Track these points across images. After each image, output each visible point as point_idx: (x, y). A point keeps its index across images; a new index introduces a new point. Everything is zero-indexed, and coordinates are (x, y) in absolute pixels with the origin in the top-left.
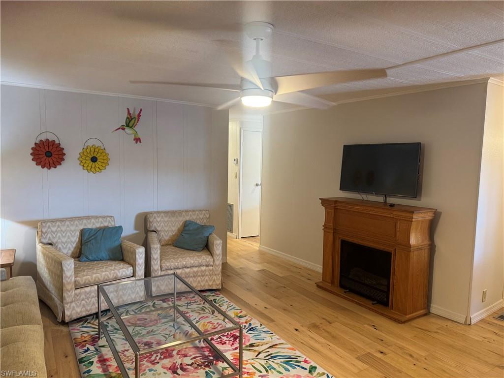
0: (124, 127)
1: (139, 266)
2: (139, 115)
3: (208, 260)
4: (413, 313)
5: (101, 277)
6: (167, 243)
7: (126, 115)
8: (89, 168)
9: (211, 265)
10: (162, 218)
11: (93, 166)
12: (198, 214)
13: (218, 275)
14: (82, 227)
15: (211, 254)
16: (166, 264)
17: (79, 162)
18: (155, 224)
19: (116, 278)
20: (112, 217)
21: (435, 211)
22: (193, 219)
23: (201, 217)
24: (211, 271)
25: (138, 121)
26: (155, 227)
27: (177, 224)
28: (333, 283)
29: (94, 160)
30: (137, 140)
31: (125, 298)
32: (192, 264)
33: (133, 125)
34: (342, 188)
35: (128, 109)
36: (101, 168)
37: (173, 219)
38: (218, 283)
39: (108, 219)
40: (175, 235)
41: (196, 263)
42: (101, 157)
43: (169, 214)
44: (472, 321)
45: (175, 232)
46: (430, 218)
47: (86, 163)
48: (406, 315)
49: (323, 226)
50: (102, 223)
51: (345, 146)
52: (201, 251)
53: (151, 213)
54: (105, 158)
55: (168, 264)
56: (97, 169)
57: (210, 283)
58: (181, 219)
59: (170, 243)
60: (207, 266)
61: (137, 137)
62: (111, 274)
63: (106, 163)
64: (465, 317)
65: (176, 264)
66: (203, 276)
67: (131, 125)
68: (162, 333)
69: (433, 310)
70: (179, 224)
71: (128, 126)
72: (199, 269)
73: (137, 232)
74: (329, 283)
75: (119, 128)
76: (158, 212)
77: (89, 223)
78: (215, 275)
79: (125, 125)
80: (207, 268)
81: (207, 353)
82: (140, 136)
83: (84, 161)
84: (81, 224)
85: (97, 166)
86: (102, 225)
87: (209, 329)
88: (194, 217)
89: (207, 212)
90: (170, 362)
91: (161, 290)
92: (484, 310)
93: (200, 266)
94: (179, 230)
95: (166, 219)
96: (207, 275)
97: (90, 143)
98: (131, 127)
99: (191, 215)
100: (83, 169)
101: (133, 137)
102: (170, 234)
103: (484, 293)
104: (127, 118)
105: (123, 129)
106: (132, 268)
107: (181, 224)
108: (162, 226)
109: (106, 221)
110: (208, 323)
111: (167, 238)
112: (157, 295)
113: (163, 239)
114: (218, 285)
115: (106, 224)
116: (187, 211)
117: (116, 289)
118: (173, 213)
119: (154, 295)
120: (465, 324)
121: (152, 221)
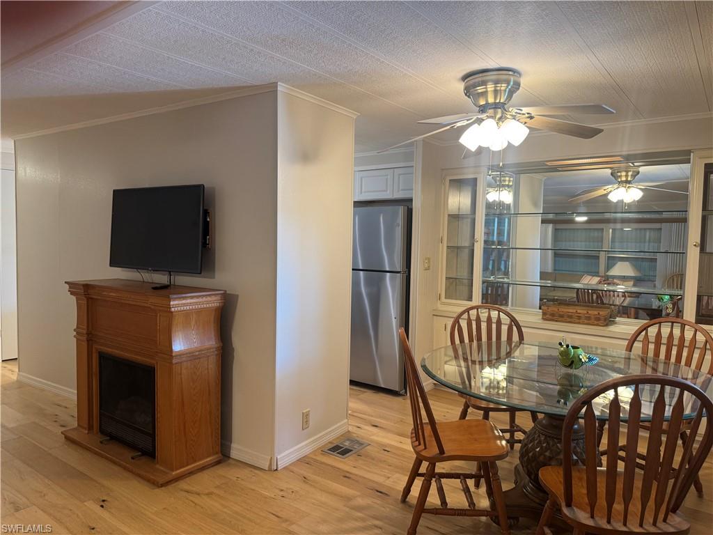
4: (187, 465)
21: (224, 293)
28: (90, 428)
34: (113, 263)
44: (279, 463)
46: (216, 305)
48: (173, 471)
49: (75, 330)
51: (114, 191)
64: (270, 458)
69: (234, 454)
74: (85, 429)
92: (307, 442)
103: (306, 417)
120: (270, 470)
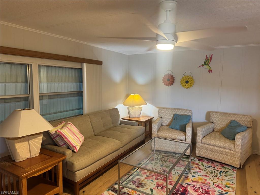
0: (203, 65)
1: (188, 137)
2: (211, 58)
3: (230, 146)
5: (164, 135)
6: (218, 131)
7: (205, 58)
8: (184, 86)
9: (232, 150)
10: (218, 116)
11: (186, 85)
12: (241, 117)
13: (237, 159)
14: (174, 113)
15: (234, 144)
16: (205, 140)
17: (180, 83)
18: (213, 119)
19: (175, 138)
20: (190, 110)
22: (237, 120)
23: (244, 119)
24: (232, 154)
25: (211, 61)
26: (213, 120)
27: (226, 121)
29: (187, 82)
30: (210, 71)
31: (179, 150)
32: (219, 146)
33: (208, 63)
35: (206, 55)
36: (190, 86)
37: (224, 118)
38: (237, 163)
39: (188, 111)
40: (223, 127)
41: (222, 145)
42: (190, 81)
43: (223, 114)
45: (224, 125)
47: (183, 84)
50: (184, 112)
52: (231, 140)
53: (213, 112)
54: (192, 81)
55: (205, 141)
56: (188, 87)
57: (231, 162)
58: (229, 118)
59: (220, 131)
60: (230, 150)
61: (210, 70)
62: (173, 136)
63: (193, 84)
65: (210, 142)
66: (227, 155)
67: (206, 63)
68: (177, 171)
70: (228, 121)
71: (205, 64)
72: (224, 150)
73: (207, 121)
75: (201, 66)
76: (216, 112)
77: (178, 112)
78: (235, 158)
79: (204, 64)
80: (230, 151)
81: (181, 190)
82: (212, 69)
83: (182, 83)
84: (175, 112)
85: (188, 85)
86: (184, 114)
87: (199, 182)
88: (238, 119)
89: (249, 117)
90: (162, 182)
91: (201, 154)
93: (225, 148)
94: (227, 125)
95: (220, 117)
96: (229, 156)
97: (186, 74)
98: (207, 65)
99: (236, 117)
100: (182, 86)
101: (208, 70)
102: (221, 126)
104: (205, 60)
105: (203, 66)
106: (185, 136)
107: (229, 121)
108: (217, 120)
109: (186, 112)
110: (204, 179)
111: (219, 128)
112: (199, 156)
113: (216, 128)
114: (236, 165)
115: (186, 114)
116: (235, 114)
117: (175, 144)
118: (225, 114)
119: (197, 155)
121: (212, 117)
